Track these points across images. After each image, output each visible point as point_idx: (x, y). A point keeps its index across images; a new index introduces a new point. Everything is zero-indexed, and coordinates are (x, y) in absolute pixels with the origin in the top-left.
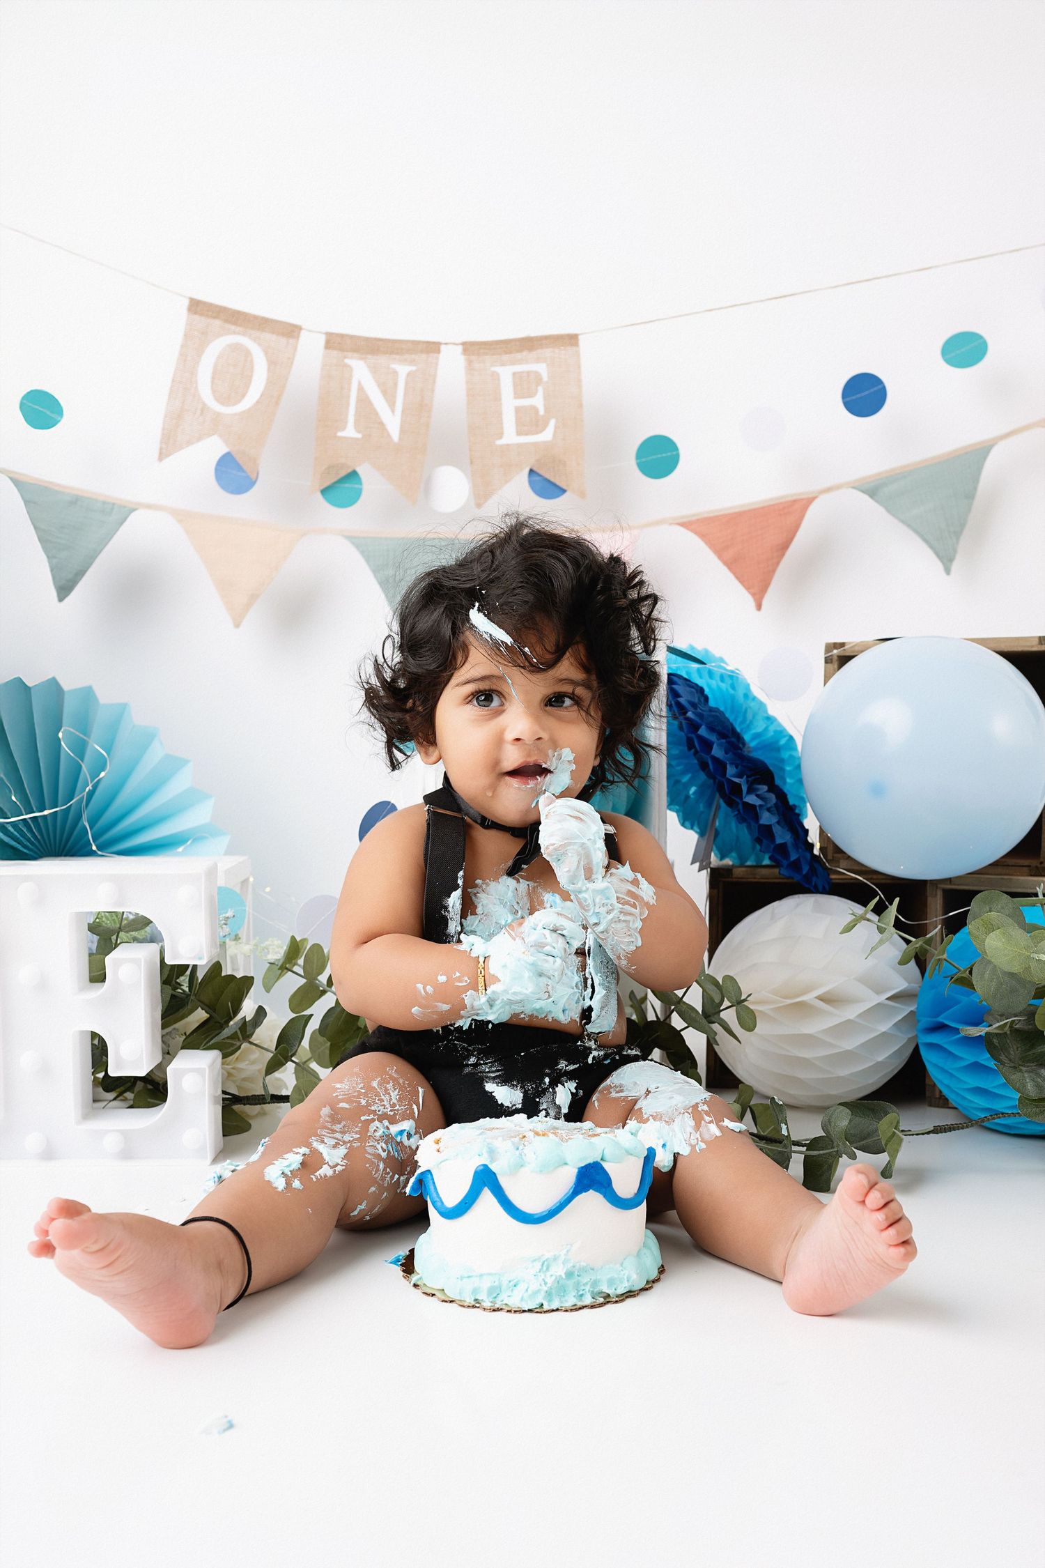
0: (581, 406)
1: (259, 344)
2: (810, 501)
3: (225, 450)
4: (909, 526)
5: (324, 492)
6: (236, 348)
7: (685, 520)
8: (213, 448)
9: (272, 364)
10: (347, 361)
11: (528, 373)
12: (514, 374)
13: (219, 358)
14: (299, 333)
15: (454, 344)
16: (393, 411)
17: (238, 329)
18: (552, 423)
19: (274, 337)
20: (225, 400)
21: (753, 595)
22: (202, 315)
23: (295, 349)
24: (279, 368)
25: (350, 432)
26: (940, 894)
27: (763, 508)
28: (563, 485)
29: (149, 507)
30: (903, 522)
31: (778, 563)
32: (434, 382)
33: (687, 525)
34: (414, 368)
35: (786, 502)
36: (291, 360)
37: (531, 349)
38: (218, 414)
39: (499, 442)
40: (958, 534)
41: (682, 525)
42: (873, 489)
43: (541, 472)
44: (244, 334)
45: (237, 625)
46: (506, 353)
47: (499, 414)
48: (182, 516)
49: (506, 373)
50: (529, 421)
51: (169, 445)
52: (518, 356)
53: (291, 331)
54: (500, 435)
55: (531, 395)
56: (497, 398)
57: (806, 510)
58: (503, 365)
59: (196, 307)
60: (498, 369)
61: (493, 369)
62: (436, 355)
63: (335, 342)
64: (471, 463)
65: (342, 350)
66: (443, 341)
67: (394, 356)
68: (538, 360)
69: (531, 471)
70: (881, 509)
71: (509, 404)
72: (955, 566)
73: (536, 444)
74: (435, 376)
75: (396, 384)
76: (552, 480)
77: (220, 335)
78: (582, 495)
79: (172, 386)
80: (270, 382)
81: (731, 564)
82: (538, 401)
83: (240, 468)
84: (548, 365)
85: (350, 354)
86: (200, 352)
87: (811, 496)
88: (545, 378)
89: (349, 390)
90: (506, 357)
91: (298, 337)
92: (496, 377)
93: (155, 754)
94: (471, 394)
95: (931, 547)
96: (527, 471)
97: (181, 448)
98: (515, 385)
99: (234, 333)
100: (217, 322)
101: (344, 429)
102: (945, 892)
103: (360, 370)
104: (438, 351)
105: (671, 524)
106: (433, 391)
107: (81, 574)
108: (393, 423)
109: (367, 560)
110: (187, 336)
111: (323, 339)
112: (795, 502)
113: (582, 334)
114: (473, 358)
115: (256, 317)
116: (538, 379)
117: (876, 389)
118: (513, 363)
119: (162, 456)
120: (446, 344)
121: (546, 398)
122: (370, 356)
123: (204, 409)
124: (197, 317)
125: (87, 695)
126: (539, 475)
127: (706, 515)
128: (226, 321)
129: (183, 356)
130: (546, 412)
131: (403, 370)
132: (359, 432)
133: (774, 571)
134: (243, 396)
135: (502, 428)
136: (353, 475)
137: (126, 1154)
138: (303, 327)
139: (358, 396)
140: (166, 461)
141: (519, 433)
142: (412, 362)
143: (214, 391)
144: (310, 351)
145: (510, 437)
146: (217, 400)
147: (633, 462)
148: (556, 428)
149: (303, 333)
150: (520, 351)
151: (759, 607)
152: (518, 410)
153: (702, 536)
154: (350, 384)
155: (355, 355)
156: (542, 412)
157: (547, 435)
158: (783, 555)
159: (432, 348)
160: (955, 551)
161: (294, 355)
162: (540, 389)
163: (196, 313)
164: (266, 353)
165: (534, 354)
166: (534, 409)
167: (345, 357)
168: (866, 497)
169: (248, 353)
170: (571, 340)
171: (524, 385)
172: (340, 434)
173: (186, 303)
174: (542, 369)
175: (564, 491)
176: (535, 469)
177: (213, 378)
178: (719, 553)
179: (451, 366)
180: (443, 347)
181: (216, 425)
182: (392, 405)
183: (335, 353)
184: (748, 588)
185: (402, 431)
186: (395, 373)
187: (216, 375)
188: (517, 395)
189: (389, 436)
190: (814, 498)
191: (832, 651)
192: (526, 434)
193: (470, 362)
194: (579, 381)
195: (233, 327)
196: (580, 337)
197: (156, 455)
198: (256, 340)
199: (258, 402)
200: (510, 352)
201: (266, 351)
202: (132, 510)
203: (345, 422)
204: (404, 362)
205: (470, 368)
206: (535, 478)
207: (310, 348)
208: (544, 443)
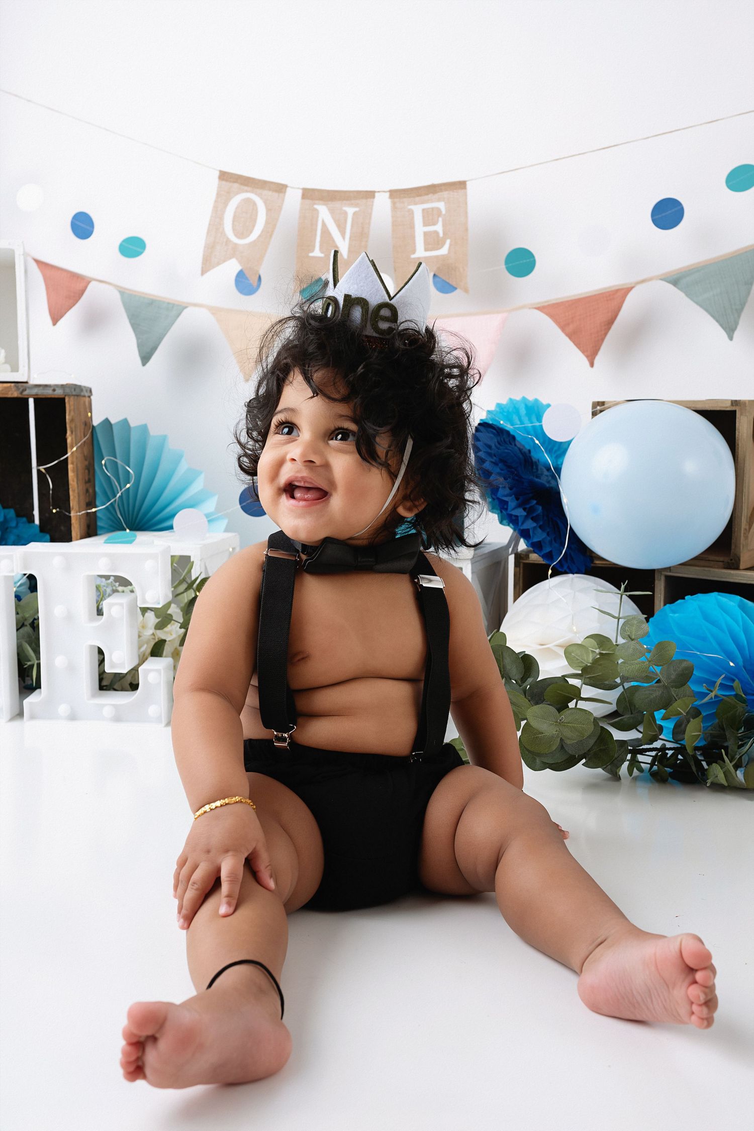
0: (467, 230)
1: (261, 198)
2: (629, 290)
3: (240, 268)
4: (701, 306)
6: (248, 200)
7: (539, 306)
8: (232, 267)
9: (269, 210)
10: (316, 206)
11: (433, 209)
12: (423, 210)
13: (237, 208)
14: (286, 190)
15: (384, 192)
16: (344, 238)
17: (249, 189)
18: (448, 242)
19: (270, 193)
20: (240, 235)
21: (587, 357)
22: (227, 181)
23: (283, 200)
24: (273, 212)
25: (317, 253)
26: (663, 578)
27: (595, 295)
28: (454, 284)
29: (195, 305)
30: (697, 303)
31: (606, 334)
32: (370, 218)
33: (541, 309)
34: (357, 209)
35: (612, 291)
36: (280, 208)
37: (434, 192)
38: (236, 244)
39: (413, 256)
40: (739, 312)
41: (538, 308)
42: (676, 280)
43: (441, 276)
44: (252, 192)
45: (247, 381)
46: (418, 196)
47: (413, 237)
48: (213, 310)
49: (417, 210)
50: (433, 242)
51: (207, 265)
52: (426, 197)
53: (281, 188)
54: (414, 252)
55: (434, 224)
56: (412, 227)
57: (625, 298)
58: (416, 204)
59: (224, 176)
60: (413, 207)
61: (410, 207)
62: (372, 200)
63: (309, 194)
64: (395, 271)
65: (312, 199)
66: (377, 190)
67: (345, 202)
68: (439, 200)
69: (435, 275)
70: (682, 295)
71: (420, 230)
72: (736, 334)
73: (437, 257)
74: (371, 214)
75: (346, 221)
76: (448, 281)
77: (237, 193)
78: (466, 291)
79: (209, 228)
80: (267, 223)
81: (571, 336)
82: (439, 228)
83: (250, 279)
84: (445, 203)
85: (317, 202)
86: (226, 204)
87: (630, 286)
88: (444, 212)
89: (317, 225)
90: (417, 199)
91: (285, 192)
92: (411, 213)
93: (183, 467)
94: (395, 224)
95: (717, 321)
97: (214, 267)
98: (424, 217)
99: (247, 191)
100: (236, 185)
101: (313, 251)
102: (667, 577)
103: (323, 212)
104: (374, 197)
105: (530, 308)
106: (369, 223)
107: (154, 349)
108: (344, 246)
110: (218, 195)
111: (300, 193)
112: (617, 291)
113: (468, 181)
114: (396, 200)
115: (259, 181)
116: (439, 210)
117: (676, 209)
118: (422, 203)
119: (203, 272)
120: (379, 192)
121: (444, 225)
122: (330, 203)
123: (228, 241)
124: (224, 182)
125: (144, 429)
126: (439, 278)
127: (554, 302)
128: (242, 184)
129: (215, 209)
130: (444, 234)
131: (350, 211)
132: (323, 253)
133: (603, 340)
134: (251, 232)
135: (415, 246)
137: (117, 719)
138: (289, 185)
139: (322, 229)
140: (206, 275)
141: (426, 250)
142: (356, 205)
143: (234, 230)
145: (420, 252)
146: (236, 235)
147: (503, 266)
148: (451, 245)
149: (288, 190)
150: (427, 194)
151: (592, 365)
152: (425, 234)
153: (551, 316)
154: (317, 221)
155: (321, 202)
156: (441, 235)
157: (444, 251)
158: (609, 328)
159: (370, 195)
160: (736, 324)
161: (282, 204)
162: (440, 219)
163: (223, 180)
164: (265, 203)
165: (436, 196)
166: (436, 233)
167: (315, 204)
168: (671, 286)
169: (255, 204)
170: (461, 185)
171: (430, 217)
172: (311, 254)
173: (217, 174)
174: (441, 205)
175: (456, 289)
176: (436, 274)
177: (233, 221)
178: (563, 329)
179: (382, 206)
180: (377, 194)
181: (234, 252)
182: (343, 234)
183: (308, 202)
184: (583, 352)
185: (350, 251)
186: (346, 213)
187: (235, 218)
188: (426, 224)
189: (341, 255)
190: (632, 288)
191: (596, 408)
192: (431, 250)
193: (394, 204)
194: (466, 213)
195: (246, 188)
196: (467, 183)
197: (200, 272)
198: (260, 195)
199: (260, 236)
200: (420, 195)
201: (265, 202)
202: (186, 307)
203: (314, 247)
204: (351, 205)
205: (394, 208)
206: (437, 279)
207: (293, 200)
208: (443, 256)
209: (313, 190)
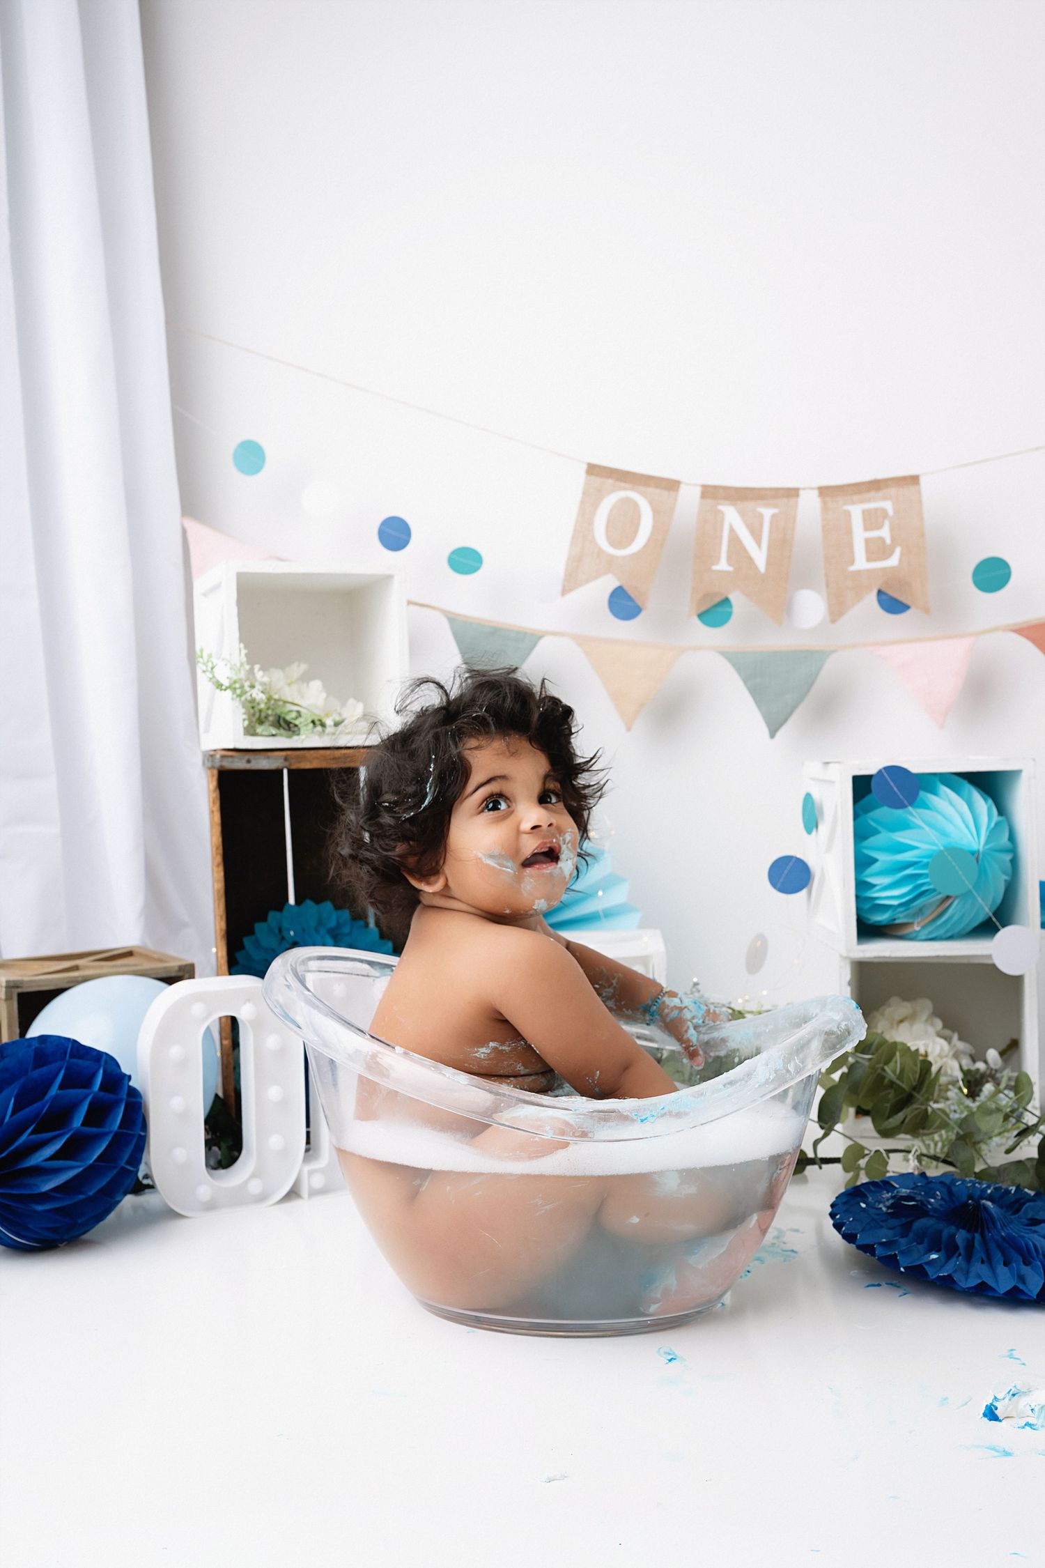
0: (923, 535)
1: (645, 497)
3: (616, 584)
5: (700, 616)
6: (627, 501)
7: (1017, 627)
8: (608, 584)
9: (656, 512)
10: (721, 508)
11: (876, 510)
12: (864, 512)
13: (611, 510)
14: (679, 486)
15: (812, 489)
16: (760, 546)
17: (627, 486)
18: (898, 551)
19: (658, 491)
20: (618, 544)
22: (597, 476)
23: (676, 499)
24: (662, 516)
25: (723, 565)
28: (908, 603)
29: (554, 634)
32: (794, 521)
33: (1020, 631)
34: (775, 511)
36: (673, 509)
37: (878, 489)
38: (612, 557)
39: (851, 569)
41: (1014, 631)
43: (890, 592)
44: (632, 490)
45: (629, 729)
46: (856, 494)
47: (850, 545)
48: (581, 640)
49: (856, 511)
50: (877, 550)
51: (571, 582)
52: (867, 496)
53: (672, 485)
54: (852, 562)
55: (879, 527)
56: (849, 531)
58: (853, 503)
59: (593, 469)
60: (850, 508)
61: (846, 507)
62: (796, 499)
63: (711, 493)
64: (828, 586)
65: (715, 498)
66: (801, 486)
67: (759, 501)
68: (884, 498)
69: (880, 592)
71: (859, 536)
73: (884, 569)
74: (795, 517)
75: (761, 526)
76: (898, 598)
77: (613, 491)
78: (926, 610)
79: (573, 535)
80: (655, 528)
82: (885, 533)
83: (629, 598)
84: (893, 502)
85: (721, 502)
86: (596, 505)
88: (891, 512)
89: (722, 531)
90: (856, 498)
91: (678, 490)
92: (848, 515)
94: (826, 530)
96: (874, 593)
97: (581, 585)
98: (864, 520)
99: (625, 489)
100: (610, 481)
101: (717, 563)
103: (731, 515)
104: (798, 495)
105: (1004, 630)
106: (793, 529)
108: (760, 558)
109: (739, 671)
110: (585, 493)
111: (698, 491)
113: (922, 475)
114: (827, 499)
115: (641, 475)
116: (884, 512)
118: (862, 502)
119: (565, 591)
120: (804, 489)
121: (892, 530)
122: (739, 503)
123: (600, 552)
124: (593, 478)
126: (887, 594)
127: (1037, 623)
128: (618, 480)
129: (582, 510)
130: (892, 540)
131: (767, 513)
132: (730, 565)
134: (632, 540)
135: (854, 556)
136: (726, 601)
138: (682, 480)
139: (729, 536)
140: (569, 596)
141: (869, 560)
142: (775, 506)
143: (609, 537)
144: (688, 500)
145: (861, 563)
146: (611, 544)
147: (969, 580)
148: (902, 554)
149: (682, 487)
150: (869, 492)
152: (867, 541)
153: (1033, 639)
154: (722, 525)
155: (727, 502)
156: (888, 541)
157: (893, 561)
159: (793, 493)
161: (675, 504)
162: (887, 522)
163: (592, 475)
165: (880, 494)
166: (882, 540)
167: (719, 504)
169: (636, 505)
170: (914, 480)
171: (871, 521)
172: (715, 568)
173: (585, 467)
174: (888, 505)
175: (908, 607)
176: (884, 589)
177: (607, 527)
179: (809, 505)
180: (801, 492)
181: (610, 564)
182: (759, 542)
183: (709, 501)
185: (768, 563)
186: (761, 516)
187: (610, 524)
188: (867, 527)
189: (756, 568)
192: (875, 561)
193: (824, 503)
194: (921, 514)
195: (623, 485)
196: (921, 478)
197: (560, 592)
198: (642, 494)
199: (646, 546)
200: (860, 493)
201: (651, 503)
202: (541, 637)
203: (719, 558)
204: (768, 506)
205: (825, 509)
206: (884, 597)
207: (689, 499)
208: (892, 568)
209: (715, 487)
